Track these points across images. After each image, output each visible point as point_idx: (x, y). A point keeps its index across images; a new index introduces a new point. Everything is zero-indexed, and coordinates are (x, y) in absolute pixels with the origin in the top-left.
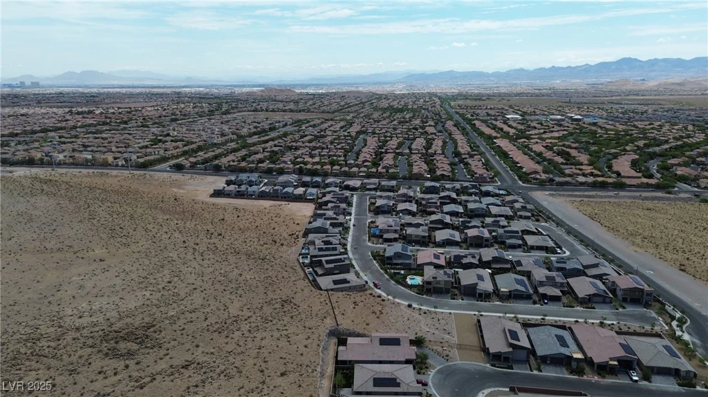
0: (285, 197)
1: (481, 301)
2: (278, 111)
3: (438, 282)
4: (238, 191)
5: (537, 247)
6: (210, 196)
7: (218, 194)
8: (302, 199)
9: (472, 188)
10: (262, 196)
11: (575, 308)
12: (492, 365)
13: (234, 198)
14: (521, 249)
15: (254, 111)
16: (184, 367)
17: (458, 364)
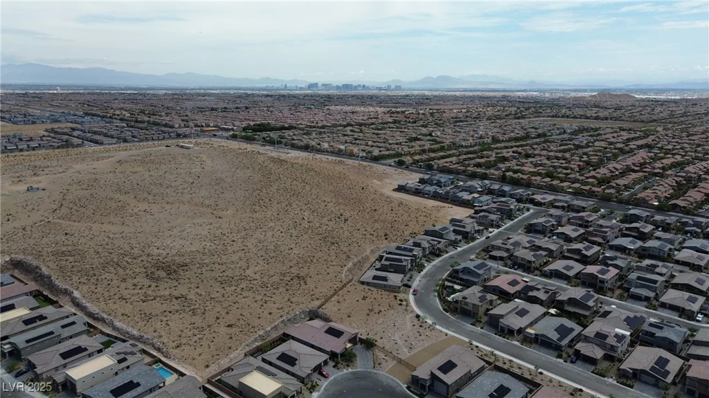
0: (454, 201)
1: (500, 336)
2: (580, 118)
3: (467, 304)
4: (417, 189)
5: (670, 305)
6: (394, 190)
7: (401, 189)
8: (468, 204)
9: (694, 226)
10: (434, 197)
11: (606, 379)
12: (408, 388)
13: (411, 195)
14: (645, 303)
15: (552, 117)
16: (177, 298)
17: (380, 374)
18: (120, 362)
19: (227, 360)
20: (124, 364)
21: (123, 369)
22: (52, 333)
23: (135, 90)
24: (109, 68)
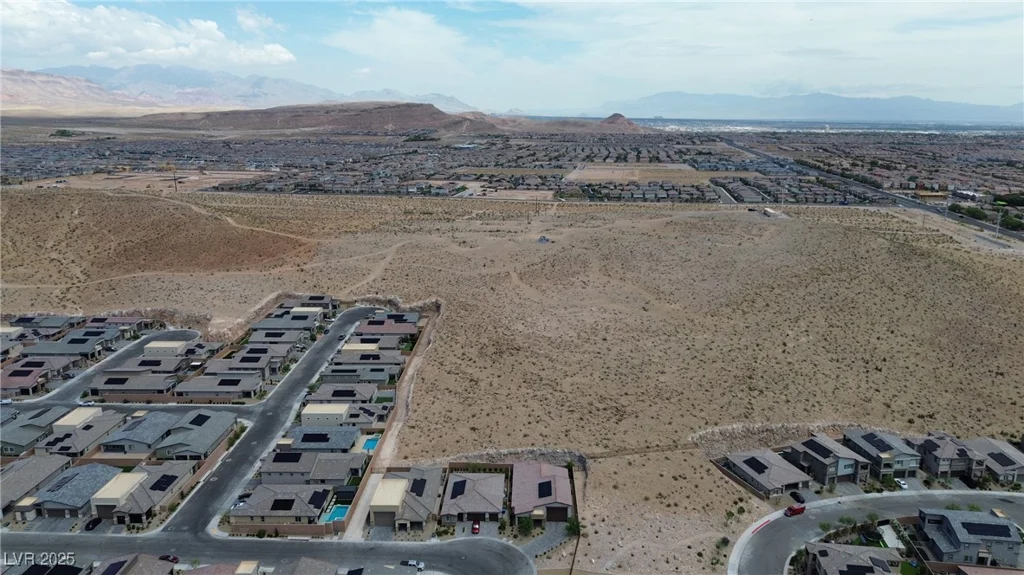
17: (529, 567)
18: (352, 416)
19: (430, 462)
20: (353, 420)
21: (348, 424)
22: (355, 371)
23: (937, 129)
24: (923, 96)
